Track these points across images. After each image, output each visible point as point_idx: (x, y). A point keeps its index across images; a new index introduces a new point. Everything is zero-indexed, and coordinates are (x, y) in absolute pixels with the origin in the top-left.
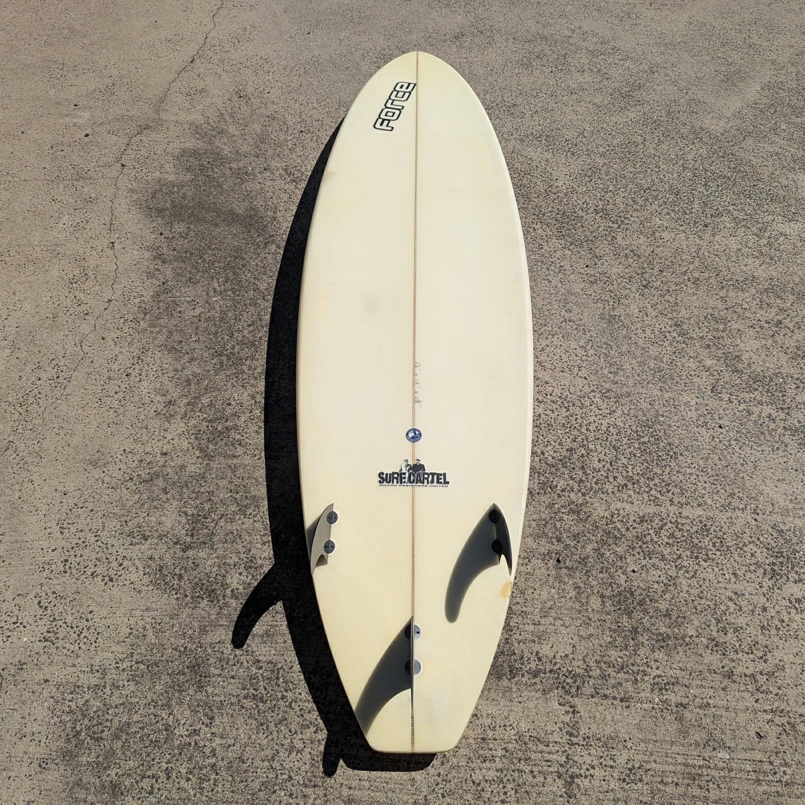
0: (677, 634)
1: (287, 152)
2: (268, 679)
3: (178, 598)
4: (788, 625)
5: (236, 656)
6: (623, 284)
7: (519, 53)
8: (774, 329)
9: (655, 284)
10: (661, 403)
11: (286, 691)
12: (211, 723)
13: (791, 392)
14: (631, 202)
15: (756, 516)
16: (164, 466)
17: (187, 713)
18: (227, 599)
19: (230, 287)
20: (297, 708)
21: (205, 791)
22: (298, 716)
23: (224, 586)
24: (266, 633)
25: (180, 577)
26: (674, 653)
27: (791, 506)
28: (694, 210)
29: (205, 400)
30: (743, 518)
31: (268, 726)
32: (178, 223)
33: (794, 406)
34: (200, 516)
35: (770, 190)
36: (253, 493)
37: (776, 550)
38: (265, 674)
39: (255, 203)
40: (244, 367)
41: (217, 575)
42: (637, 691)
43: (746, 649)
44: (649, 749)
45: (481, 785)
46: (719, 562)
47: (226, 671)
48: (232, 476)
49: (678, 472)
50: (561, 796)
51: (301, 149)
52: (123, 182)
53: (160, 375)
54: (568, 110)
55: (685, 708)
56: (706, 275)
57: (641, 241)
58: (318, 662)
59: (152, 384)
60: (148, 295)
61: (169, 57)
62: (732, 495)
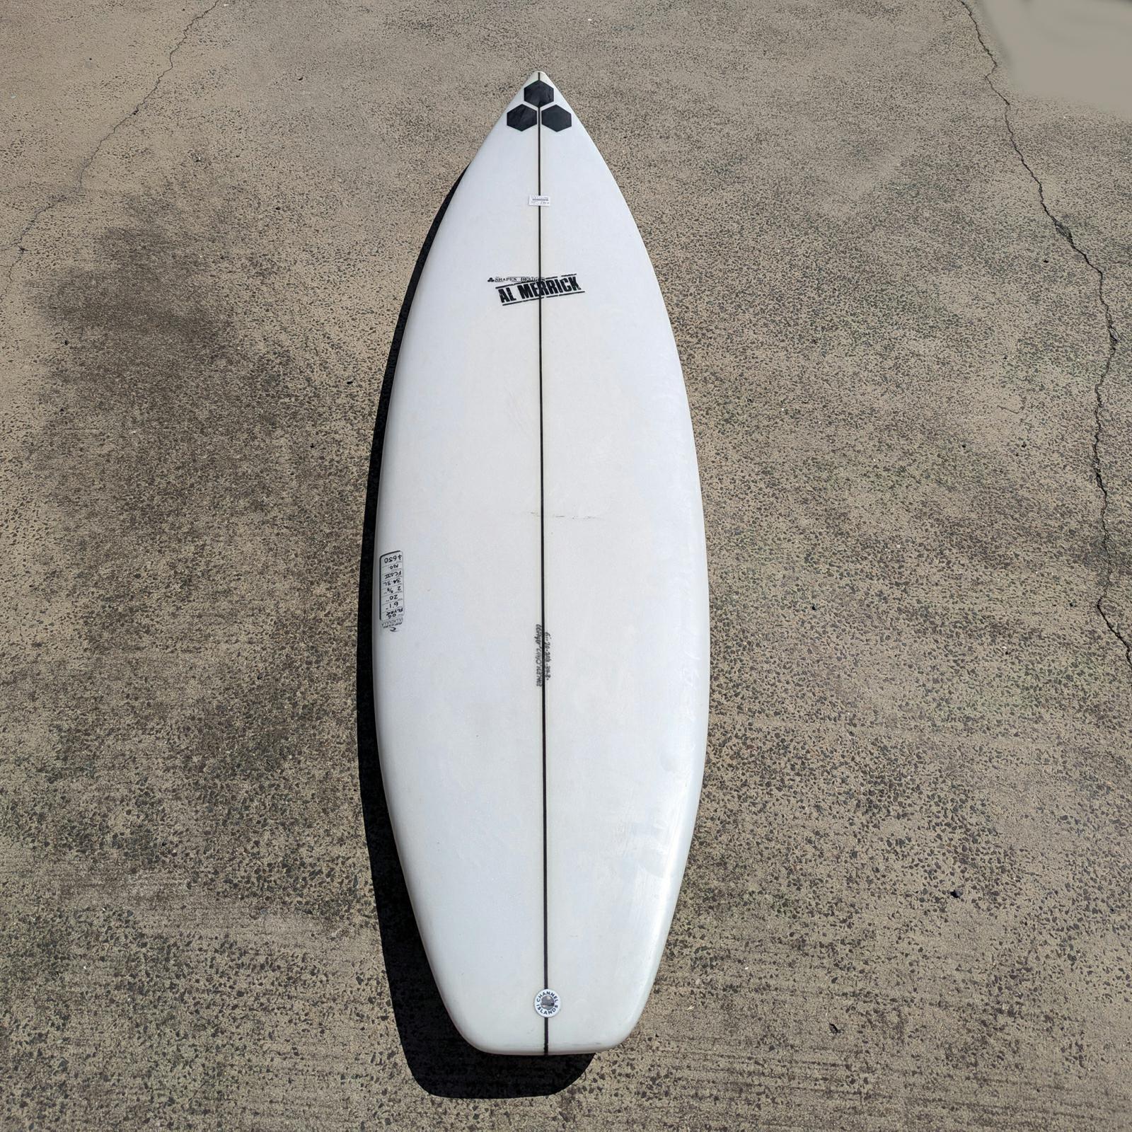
0: (733, 890)
1: (255, 235)
2: (153, 960)
3: (34, 848)
4: (884, 876)
5: (110, 928)
6: (698, 417)
7: (584, 112)
8: (894, 478)
9: (740, 418)
10: (736, 575)
11: (178, 977)
12: (64, 1025)
13: (910, 562)
14: (717, 309)
15: (852, 729)
16: (35, 662)
17: (32, 1011)
18: (106, 848)
19: (156, 416)
20: (191, 1002)
21: (47, 1120)
22: (191, 1013)
23: (104, 829)
24: (158, 896)
25: (42, 817)
26: (726, 915)
27: (900, 714)
28: (800, 321)
29: (104, 571)
30: (834, 731)
31: (146, 1028)
32: (92, 328)
33: (913, 580)
34: (79, 731)
35: (903, 295)
36: (159, 700)
37: (876, 774)
38: (149, 954)
39: (203, 303)
40: (164, 525)
41: (94, 814)
42: (672, 969)
43: (825, 910)
44: (682, 1050)
45: (443, 1107)
46: (798, 790)
47: (94, 950)
48: (132, 675)
49: (752, 668)
50: (554, 1119)
51: (276, 231)
52: (21, 273)
53: (43, 535)
54: (642, 187)
55: (736, 991)
56: (810, 406)
57: (726, 361)
58: (227, 936)
59: (31, 548)
60: (38, 426)
61: (103, 107)
62: (822, 700)
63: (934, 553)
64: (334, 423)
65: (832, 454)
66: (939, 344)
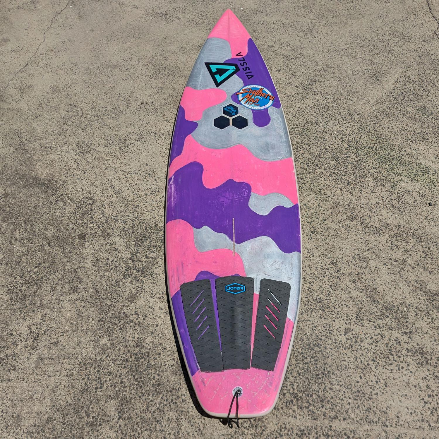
63: (424, 313)
64: (114, 238)
65: (367, 252)
66: (420, 185)
